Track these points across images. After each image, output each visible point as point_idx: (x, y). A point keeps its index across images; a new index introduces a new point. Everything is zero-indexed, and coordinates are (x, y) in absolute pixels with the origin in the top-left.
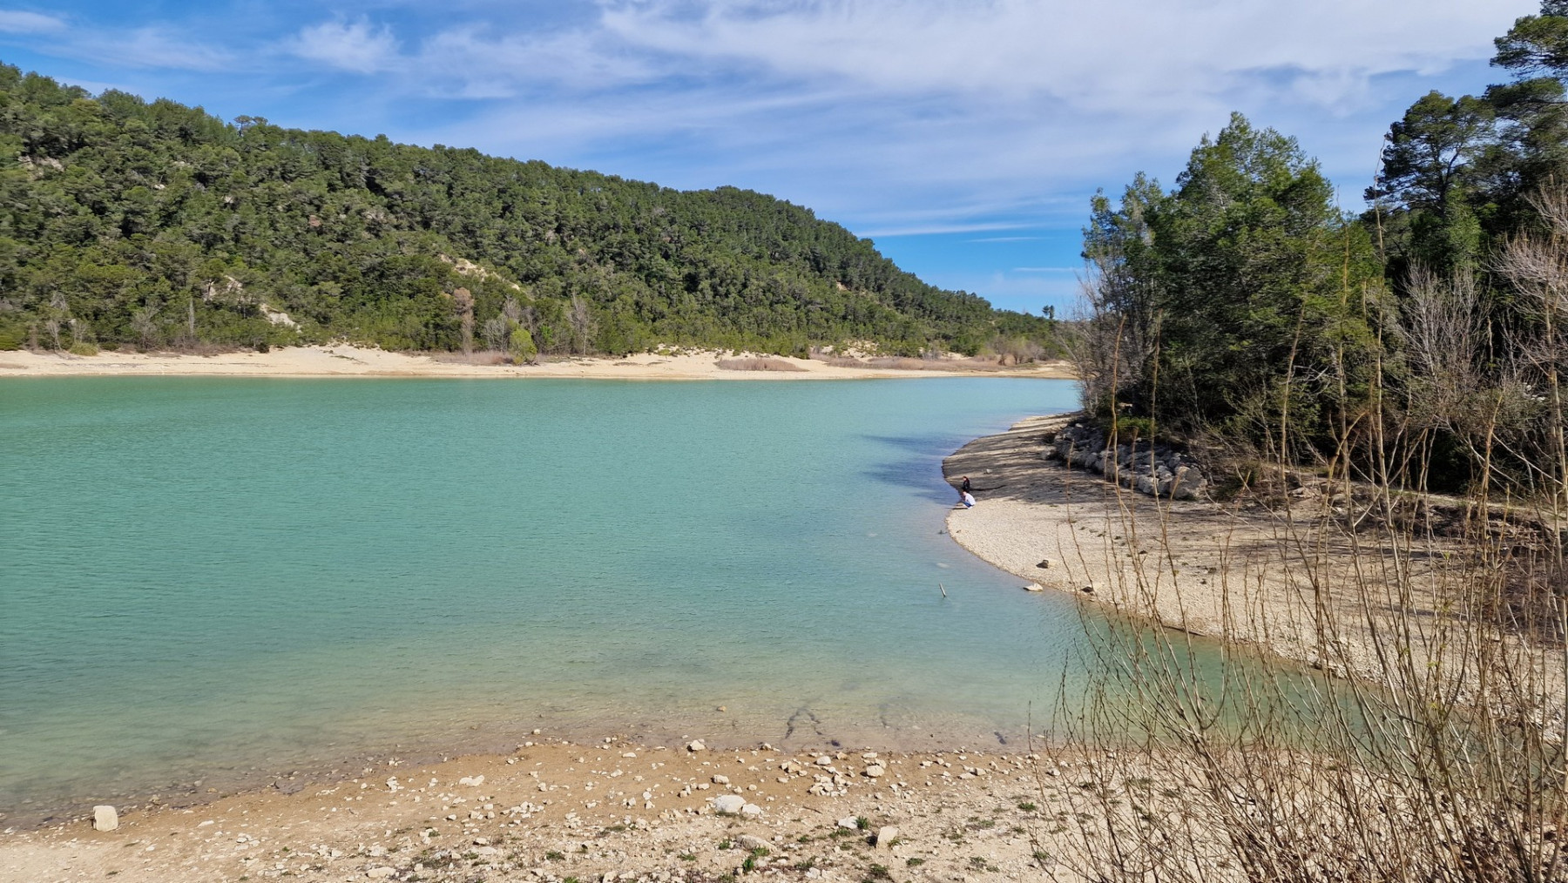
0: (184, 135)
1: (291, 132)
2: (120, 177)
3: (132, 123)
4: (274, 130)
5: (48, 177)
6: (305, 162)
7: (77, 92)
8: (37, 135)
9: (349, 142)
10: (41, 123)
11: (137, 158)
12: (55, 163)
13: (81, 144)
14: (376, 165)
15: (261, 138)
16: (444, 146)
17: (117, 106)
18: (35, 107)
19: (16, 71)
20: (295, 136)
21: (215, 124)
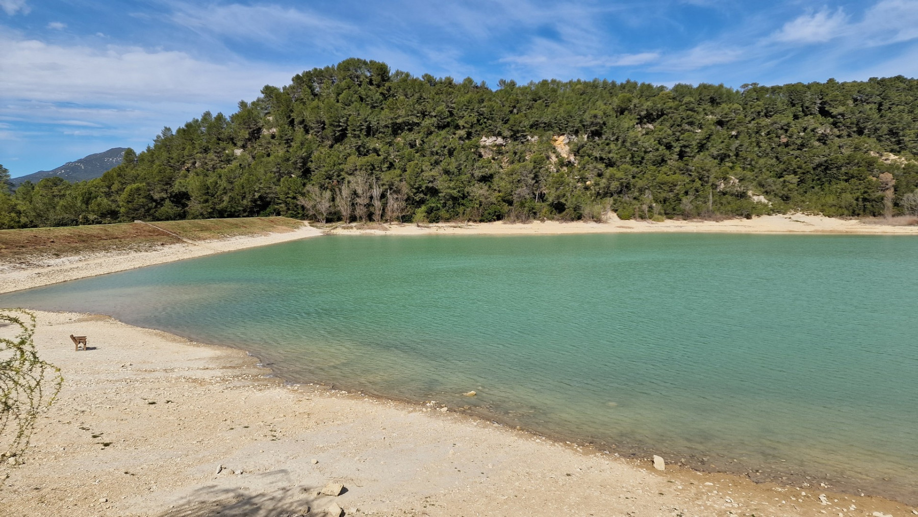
0: (713, 101)
1: (772, 88)
2: (680, 129)
3: (687, 99)
4: (763, 88)
5: (647, 134)
6: (780, 105)
7: (662, 88)
8: (643, 113)
9: (809, 87)
10: (645, 107)
11: (688, 117)
12: (651, 126)
13: (663, 114)
14: (826, 99)
15: (754, 95)
16: (877, 78)
17: (681, 91)
18: (643, 99)
19: (636, 84)
20: (775, 90)
21: (729, 91)
